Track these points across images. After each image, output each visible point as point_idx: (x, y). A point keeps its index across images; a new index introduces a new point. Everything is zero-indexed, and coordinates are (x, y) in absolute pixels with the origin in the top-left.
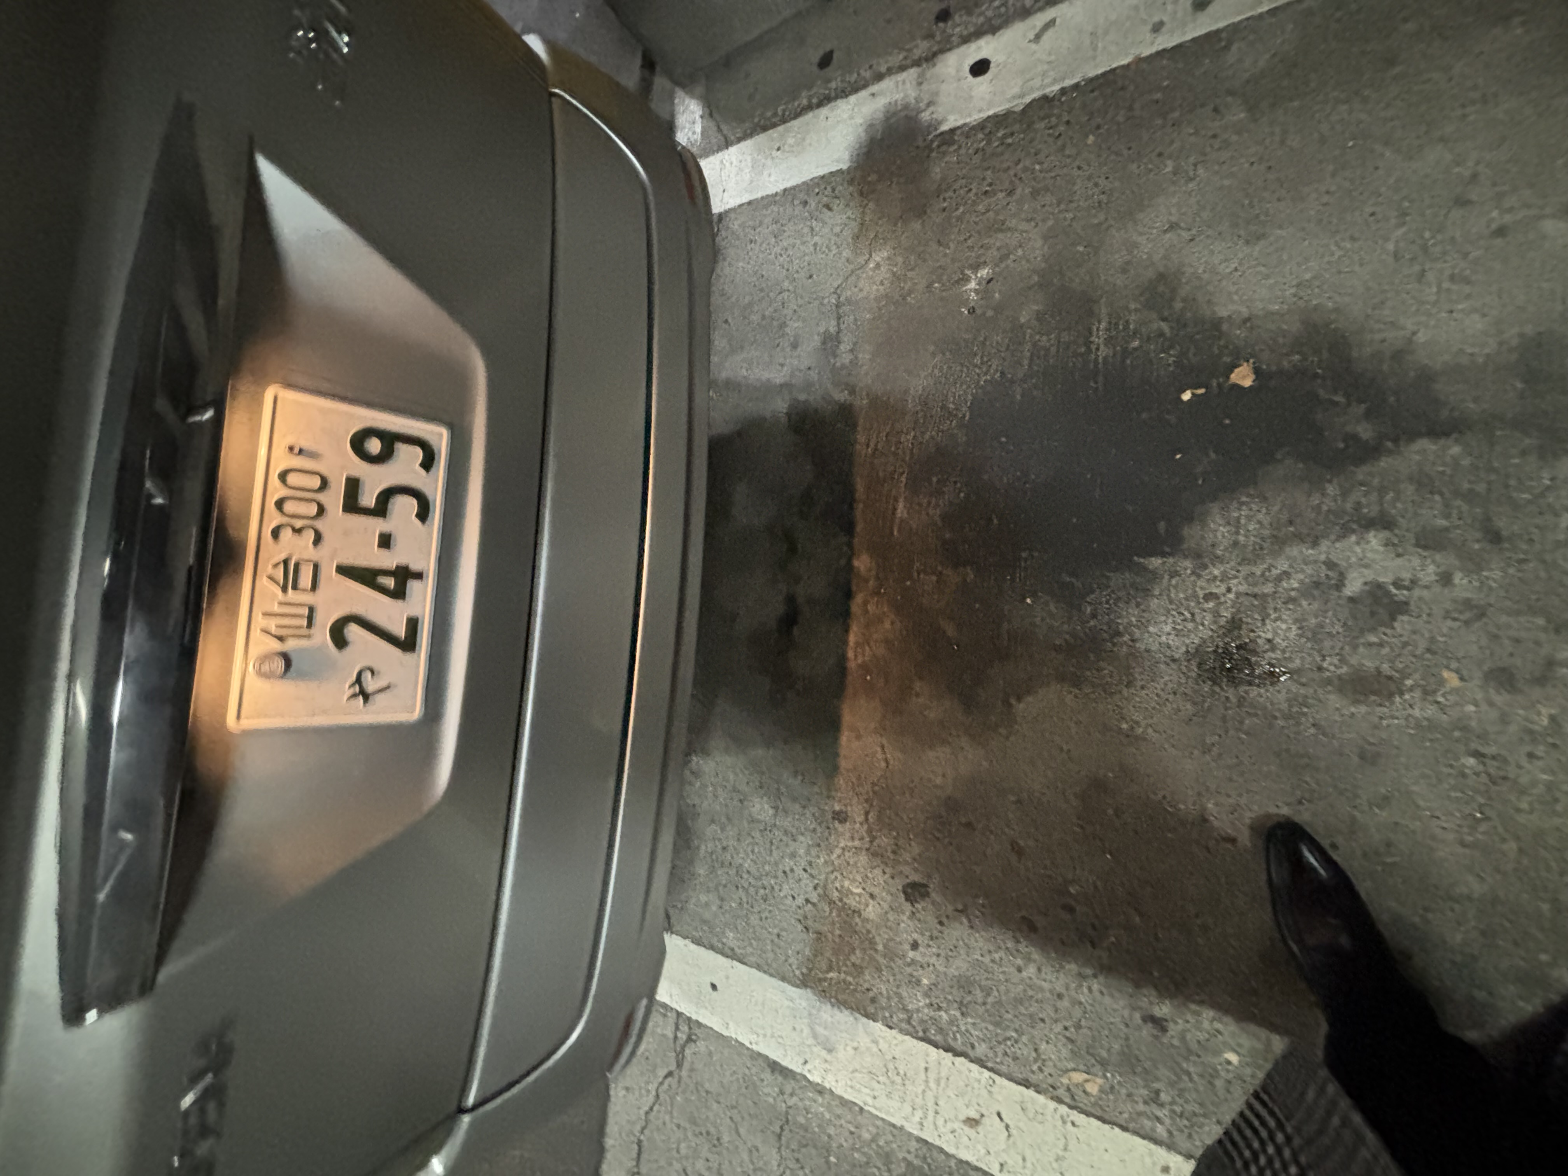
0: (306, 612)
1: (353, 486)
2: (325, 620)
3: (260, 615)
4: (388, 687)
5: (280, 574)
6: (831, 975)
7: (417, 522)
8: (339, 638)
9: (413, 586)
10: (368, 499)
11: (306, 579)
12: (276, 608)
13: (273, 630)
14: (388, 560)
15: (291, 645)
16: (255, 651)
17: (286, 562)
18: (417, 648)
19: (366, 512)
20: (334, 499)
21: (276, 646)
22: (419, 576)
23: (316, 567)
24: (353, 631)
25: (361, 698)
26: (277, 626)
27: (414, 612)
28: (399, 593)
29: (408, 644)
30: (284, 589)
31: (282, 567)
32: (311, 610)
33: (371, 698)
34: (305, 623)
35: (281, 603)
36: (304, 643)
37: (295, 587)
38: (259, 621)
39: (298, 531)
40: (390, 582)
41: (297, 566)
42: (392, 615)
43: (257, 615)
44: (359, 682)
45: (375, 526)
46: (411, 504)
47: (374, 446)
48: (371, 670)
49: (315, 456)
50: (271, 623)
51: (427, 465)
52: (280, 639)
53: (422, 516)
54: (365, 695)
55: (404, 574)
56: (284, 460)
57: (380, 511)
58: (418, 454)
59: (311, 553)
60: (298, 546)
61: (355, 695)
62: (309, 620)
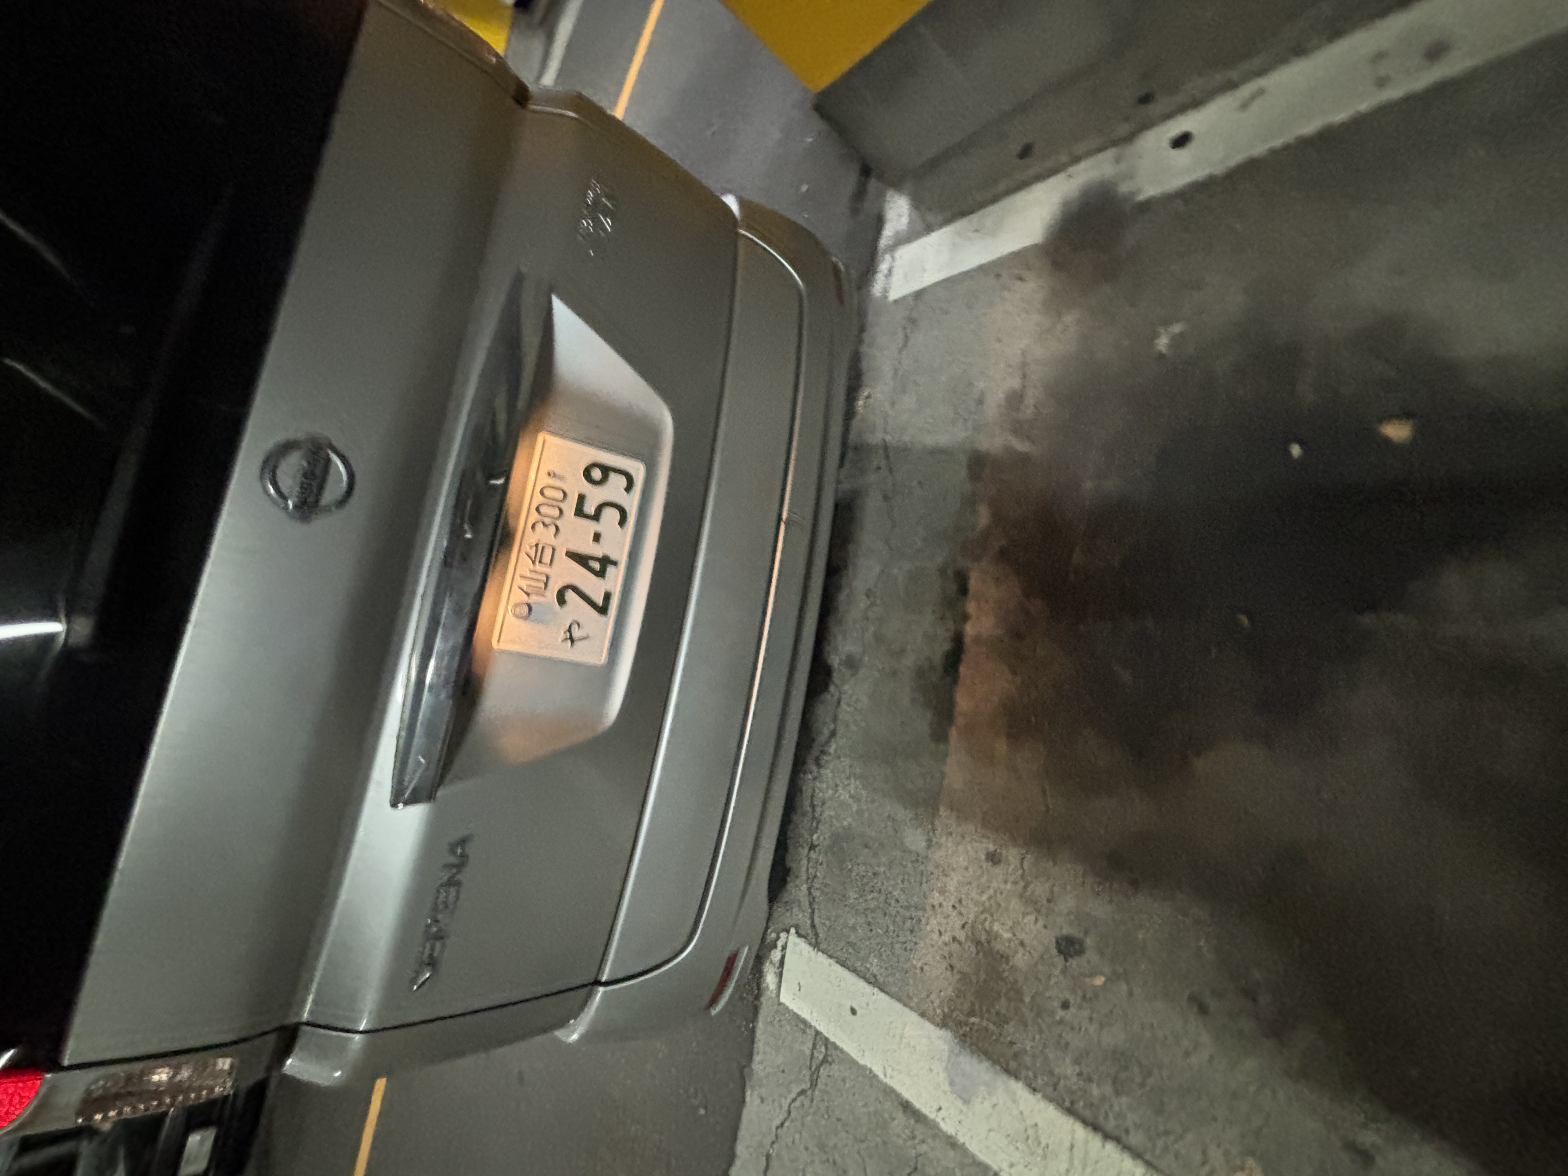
0: (545, 579)
1: (581, 498)
2: (555, 587)
3: (519, 578)
4: (587, 637)
5: (532, 553)
6: (972, 1020)
7: (618, 526)
8: (561, 599)
9: (610, 569)
10: (590, 508)
11: (547, 558)
12: (528, 574)
13: (525, 588)
14: (597, 551)
15: (533, 599)
16: (513, 601)
17: (537, 545)
18: (609, 613)
19: (587, 517)
20: (570, 507)
21: (525, 598)
22: (615, 563)
23: (554, 550)
24: (570, 595)
25: (569, 642)
26: (528, 586)
27: (609, 588)
28: (601, 574)
29: (603, 610)
30: (534, 562)
31: (534, 548)
32: (548, 578)
33: (576, 643)
34: (543, 586)
35: (531, 571)
36: (541, 599)
37: (540, 562)
38: (519, 581)
39: (546, 526)
40: (597, 566)
41: (543, 548)
42: (595, 588)
43: (517, 577)
44: (570, 630)
45: (592, 527)
46: (615, 514)
47: (597, 474)
48: (579, 625)
49: (561, 478)
50: (524, 584)
51: (629, 488)
52: (528, 594)
53: (622, 522)
54: (572, 640)
55: (606, 561)
56: (544, 480)
57: (596, 517)
58: (623, 481)
59: (552, 541)
60: (545, 535)
61: (566, 639)
62: (546, 584)
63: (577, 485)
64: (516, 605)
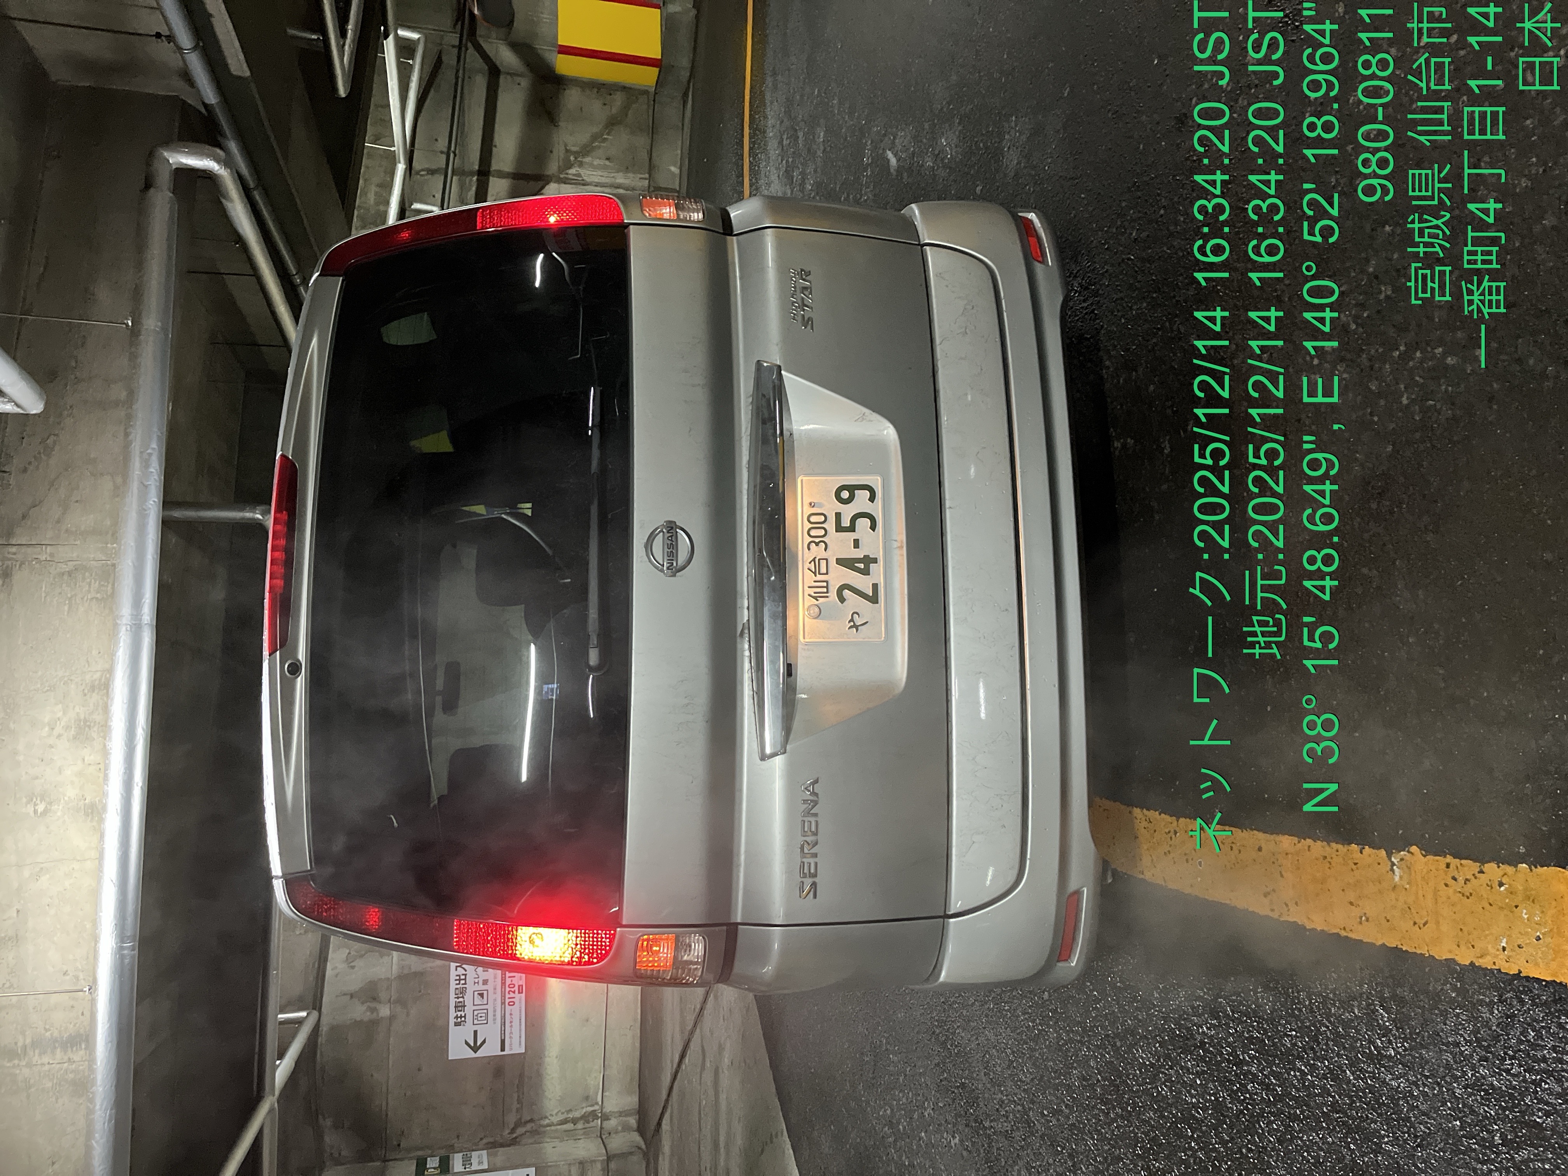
0: (825, 584)
1: (838, 516)
2: (834, 588)
4: (867, 622)
5: (812, 567)
7: (871, 531)
8: (841, 597)
9: (872, 566)
10: (846, 523)
11: (823, 568)
12: (813, 584)
13: (813, 594)
14: (859, 554)
15: (821, 601)
16: (806, 607)
17: (814, 560)
18: (879, 601)
19: (846, 530)
20: (831, 526)
21: (816, 602)
22: (875, 561)
23: (827, 561)
24: (846, 593)
25: (854, 628)
27: (875, 581)
28: (866, 572)
29: (874, 599)
30: (815, 573)
31: (813, 564)
32: (827, 583)
33: (860, 628)
34: (825, 590)
35: (814, 581)
36: (826, 601)
37: (819, 572)
38: (807, 591)
39: (817, 544)
40: (862, 566)
41: (819, 562)
42: (864, 583)
43: (806, 588)
44: (852, 620)
45: (852, 536)
46: (867, 522)
47: (845, 495)
48: (857, 614)
49: (821, 505)
50: (811, 591)
51: (872, 499)
52: (816, 598)
53: (873, 527)
54: (856, 627)
55: (869, 561)
56: (808, 511)
57: (852, 529)
58: (867, 494)
59: (824, 555)
60: (818, 551)
61: (851, 627)
62: (827, 587)
63: (832, 506)
64: (809, 607)
